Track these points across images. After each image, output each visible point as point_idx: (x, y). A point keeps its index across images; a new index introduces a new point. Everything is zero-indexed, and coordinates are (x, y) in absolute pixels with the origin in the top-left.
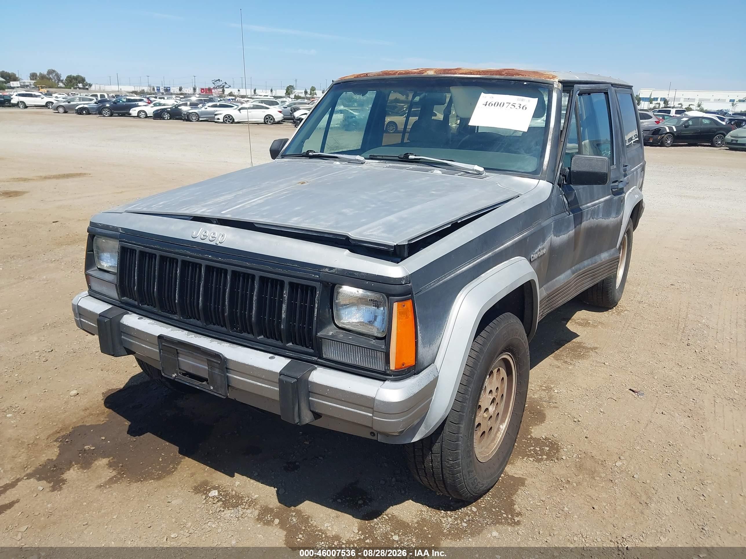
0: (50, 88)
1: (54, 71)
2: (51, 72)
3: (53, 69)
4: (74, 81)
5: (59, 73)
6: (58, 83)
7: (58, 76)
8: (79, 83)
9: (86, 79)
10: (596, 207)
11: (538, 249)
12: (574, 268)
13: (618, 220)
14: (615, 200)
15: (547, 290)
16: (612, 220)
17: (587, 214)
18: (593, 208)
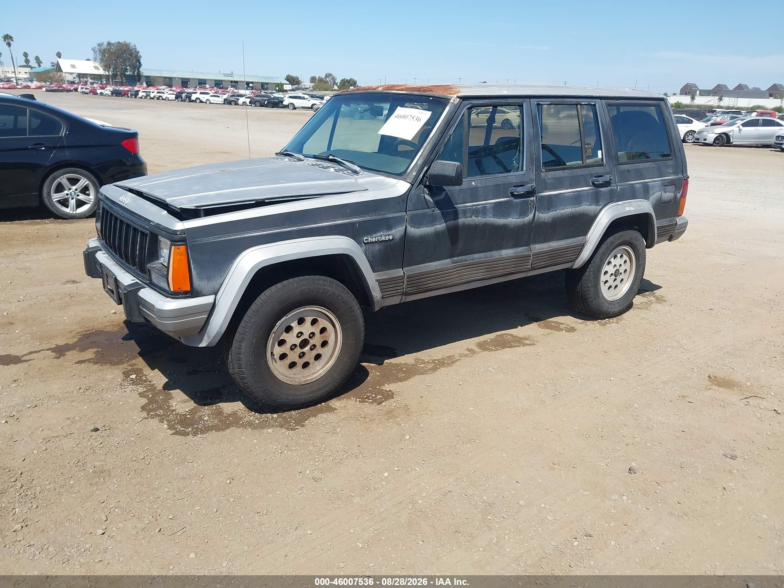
0: (326, 90)
1: (331, 75)
2: (328, 75)
3: (330, 73)
4: (347, 84)
5: (335, 76)
6: (333, 86)
7: (334, 79)
8: (351, 85)
9: (357, 82)
10: (480, 207)
11: (379, 234)
12: (456, 258)
13: (525, 221)
14: (516, 202)
15: (407, 271)
16: (513, 220)
17: (465, 212)
18: (474, 207)
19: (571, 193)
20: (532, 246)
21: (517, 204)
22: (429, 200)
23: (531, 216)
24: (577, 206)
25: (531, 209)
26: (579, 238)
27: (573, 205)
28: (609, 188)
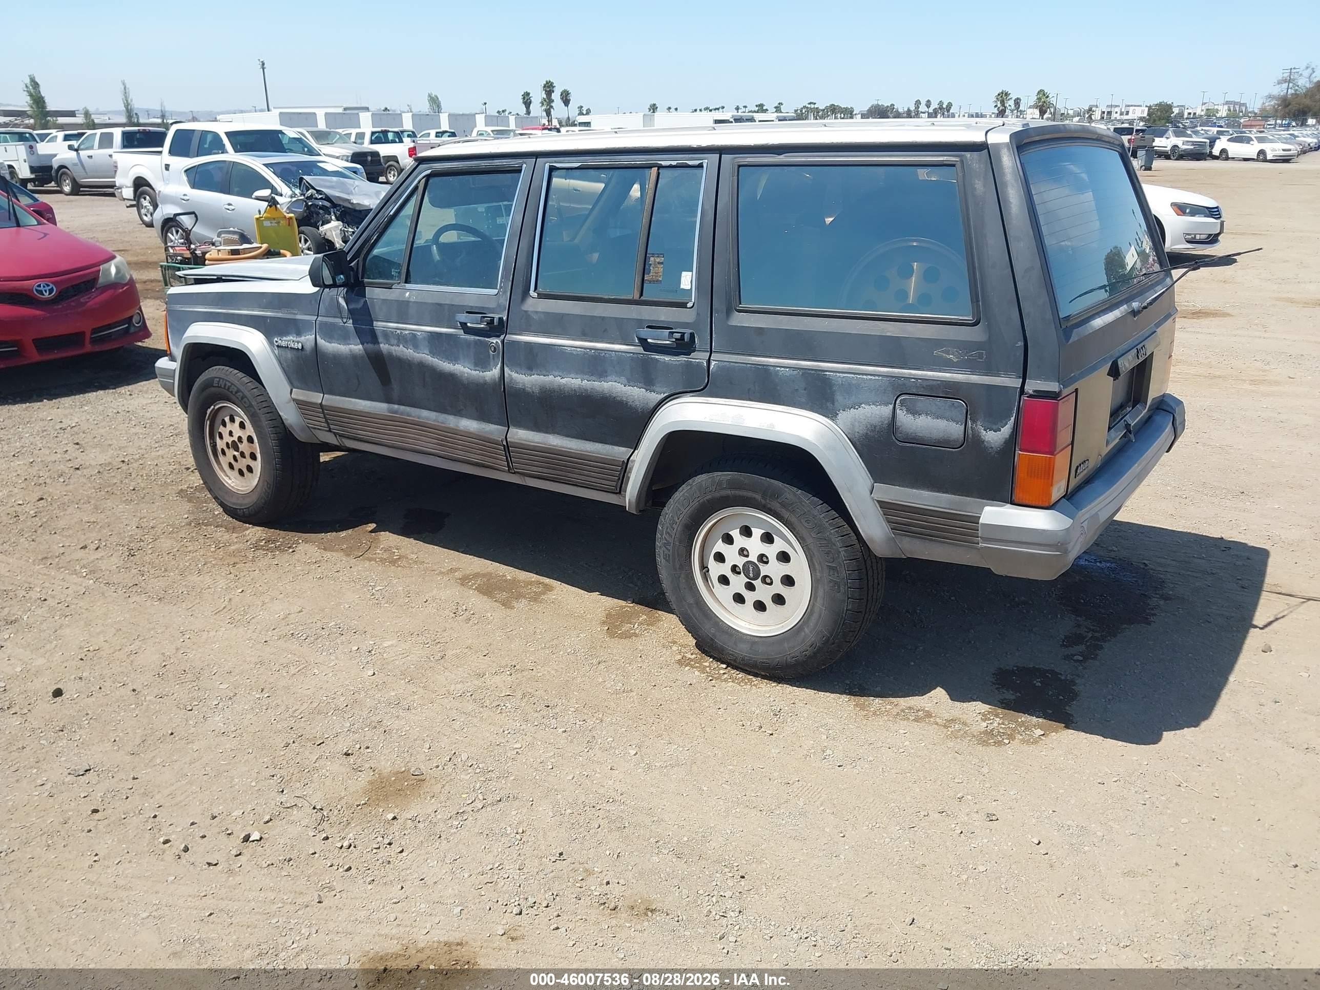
10: (407, 332)
11: (288, 338)
12: (396, 406)
13: (487, 379)
14: (466, 340)
15: (327, 400)
16: (463, 369)
17: (387, 335)
18: (399, 331)
19: (579, 350)
20: (513, 430)
21: (468, 344)
22: (343, 307)
23: (495, 372)
24: (594, 378)
25: (494, 359)
26: (616, 448)
27: (583, 373)
28: (683, 358)
